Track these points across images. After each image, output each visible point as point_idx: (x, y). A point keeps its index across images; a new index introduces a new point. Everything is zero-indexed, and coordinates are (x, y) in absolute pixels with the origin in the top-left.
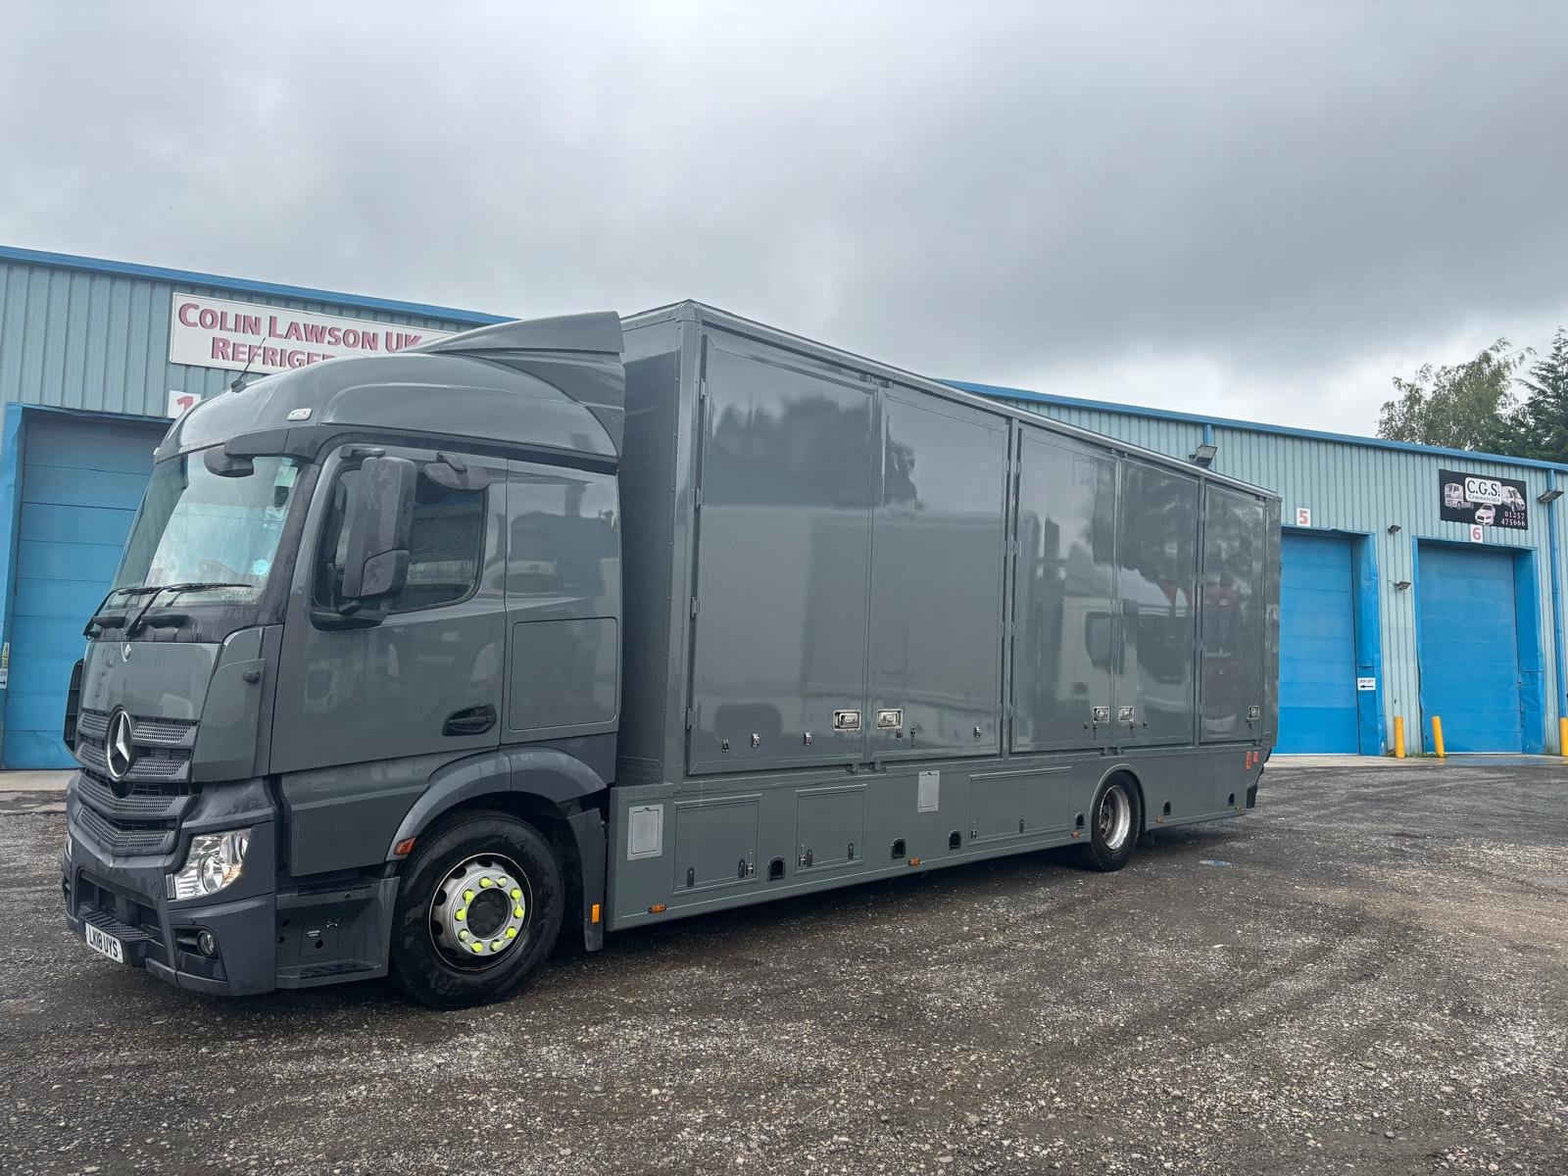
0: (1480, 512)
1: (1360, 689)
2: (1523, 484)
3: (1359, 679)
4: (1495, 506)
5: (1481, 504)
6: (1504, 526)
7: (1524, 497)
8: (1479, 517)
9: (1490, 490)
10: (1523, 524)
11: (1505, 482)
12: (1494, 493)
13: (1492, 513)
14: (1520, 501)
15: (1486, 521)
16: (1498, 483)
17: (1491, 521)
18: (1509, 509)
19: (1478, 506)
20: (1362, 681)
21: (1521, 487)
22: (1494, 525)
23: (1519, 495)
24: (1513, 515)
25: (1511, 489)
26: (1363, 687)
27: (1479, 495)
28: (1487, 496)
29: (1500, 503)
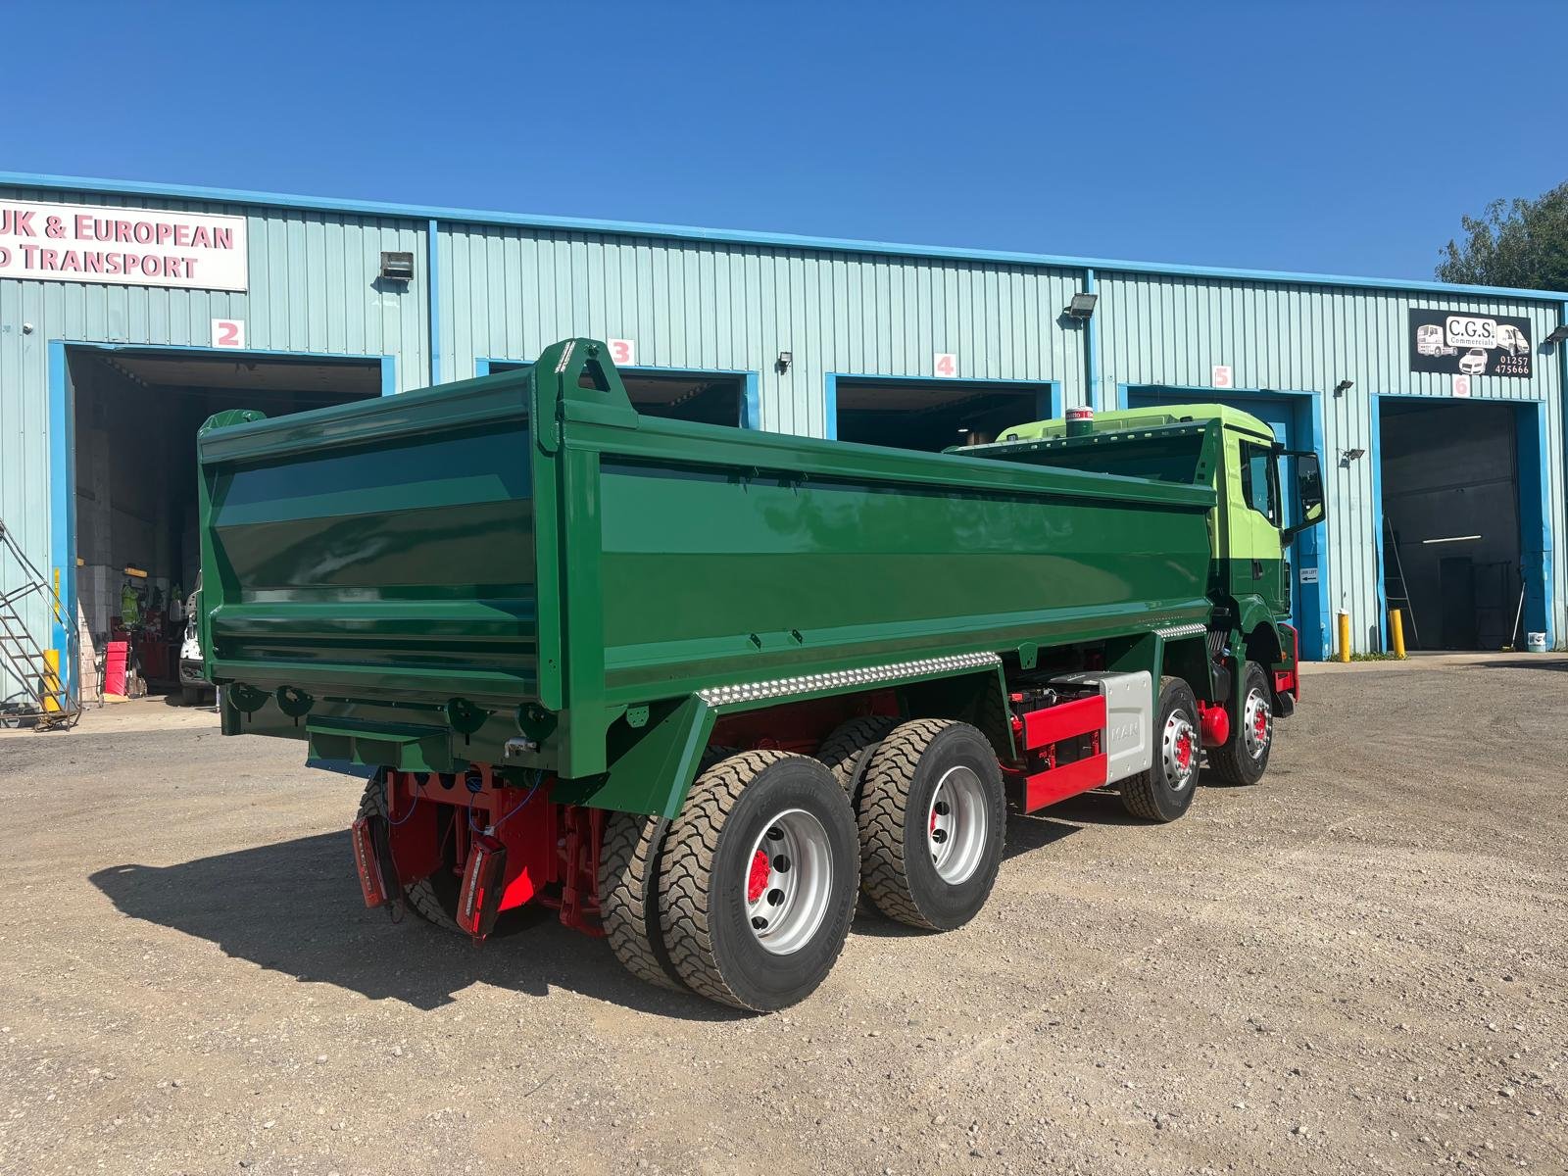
0: (1467, 359)
1: (1303, 582)
2: (1528, 320)
3: (1302, 570)
4: (1487, 350)
5: (1468, 349)
6: (1500, 375)
7: (1528, 338)
8: (1465, 365)
9: (1480, 331)
10: (1526, 371)
11: (1501, 320)
12: (1486, 334)
13: (1484, 359)
14: (1522, 343)
15: (1474, 369)
16: (1492, 322)
17: (1482, 369)
18: (1507, 353)
19: (1463, 351)
20: (1304, 572)
21: (1523, 326)
22: (1485, 374)
23: (1520, 335)
24: (1512, 360)
25: (1511, 328)
26: (1306, 579)
27: (1466, 337)
28: (1476, 337)
29: (1494, 347)
